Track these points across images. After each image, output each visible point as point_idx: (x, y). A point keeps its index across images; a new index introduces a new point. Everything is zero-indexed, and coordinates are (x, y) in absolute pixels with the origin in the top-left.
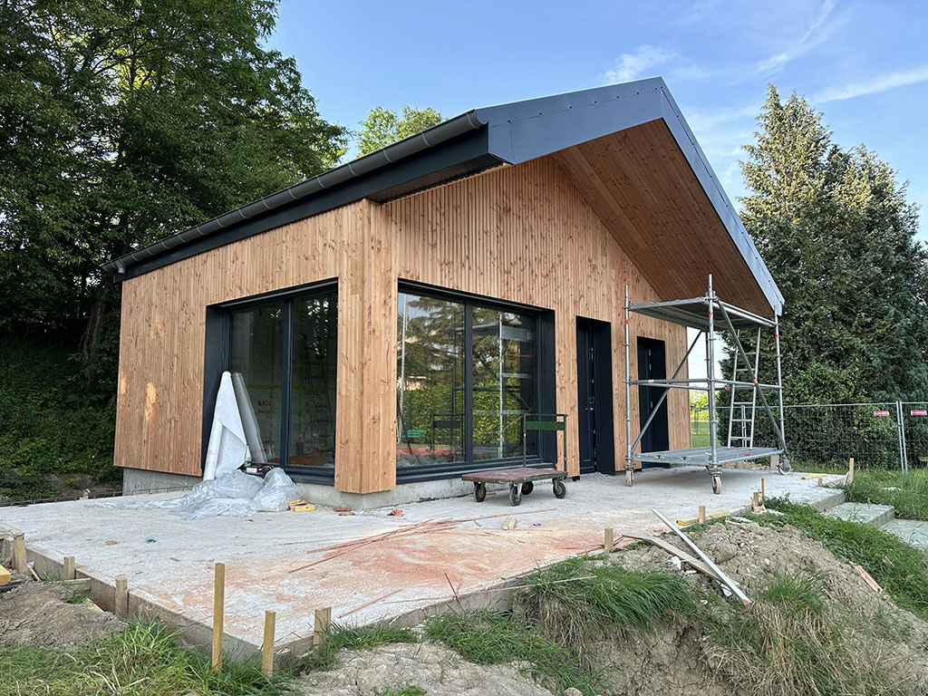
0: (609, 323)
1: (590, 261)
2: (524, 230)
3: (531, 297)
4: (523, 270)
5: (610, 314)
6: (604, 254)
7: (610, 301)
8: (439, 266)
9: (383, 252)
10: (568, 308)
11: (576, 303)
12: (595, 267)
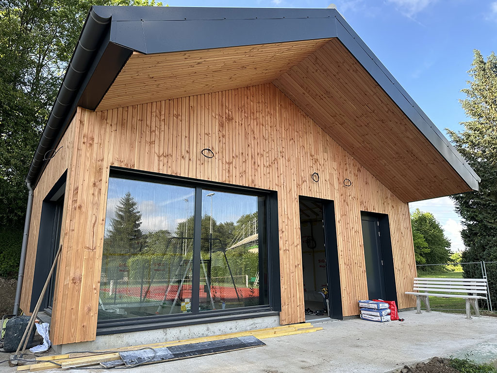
0: (333, 201)
1: (311, 156)
2: (246, 134)
3: (253, 182)
4: (245, 162)
5: (332, 194)
6: (325, 151)
7: (332, 185)
8: (156, 158)
9: (95, 146)
10: (290, 190)
11: (298, 185)
12: (316, 161)
